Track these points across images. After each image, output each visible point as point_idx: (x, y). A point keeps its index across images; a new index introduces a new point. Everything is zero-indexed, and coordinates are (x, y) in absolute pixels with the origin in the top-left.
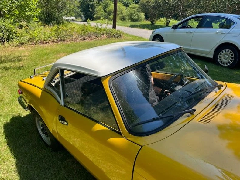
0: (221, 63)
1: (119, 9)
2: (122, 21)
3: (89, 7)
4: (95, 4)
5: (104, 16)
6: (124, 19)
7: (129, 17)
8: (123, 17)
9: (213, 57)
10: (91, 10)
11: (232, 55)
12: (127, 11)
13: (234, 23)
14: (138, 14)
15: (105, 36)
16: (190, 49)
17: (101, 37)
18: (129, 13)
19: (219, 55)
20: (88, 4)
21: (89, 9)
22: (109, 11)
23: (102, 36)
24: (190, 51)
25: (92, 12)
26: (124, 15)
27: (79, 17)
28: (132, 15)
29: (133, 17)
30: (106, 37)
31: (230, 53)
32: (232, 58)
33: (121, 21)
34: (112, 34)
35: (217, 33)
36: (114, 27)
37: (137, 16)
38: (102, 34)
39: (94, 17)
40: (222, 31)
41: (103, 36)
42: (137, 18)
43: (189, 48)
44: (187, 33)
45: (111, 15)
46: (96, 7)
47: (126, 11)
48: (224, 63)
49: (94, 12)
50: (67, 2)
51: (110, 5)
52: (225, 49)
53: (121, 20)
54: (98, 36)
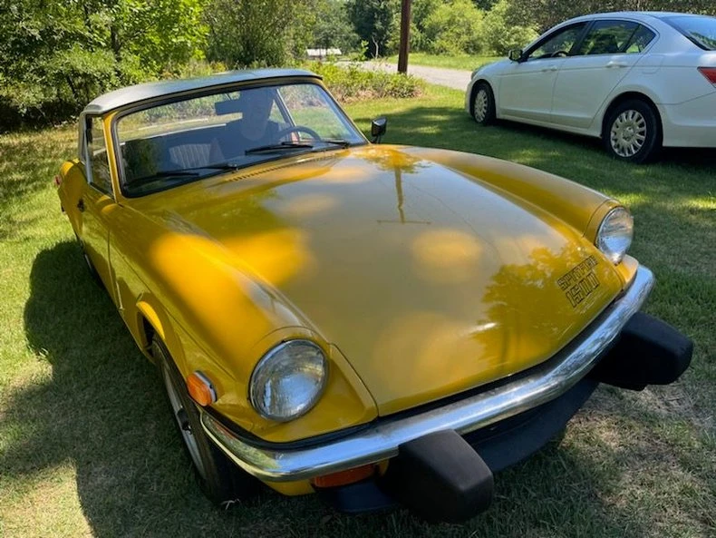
0: (616, 150)
1: (461, 20)
2: (469, 56)
3: (376, 16)
4: (392, 7)
5: (417, 41)
6: (474, 49)
7: (489, 42)
8: (473, 42)
9: (601, 135)
10: (378, 25)
11: (641, 125)
12: (486, 23)
13: (654, 35)
14: (517, 32)
15: (368, 93)
16: (551, 115)
17: (358, 95)
18: (489, 29)
19: (614, 128)
20: (373, 10)
21: (374, 23)
22: (430, 26)
23: (360, 92)
24: (552, 122)
25: (381, 33)
26: (475, 35)
27: (353, 49)
28: (500, 36)
29: (501, 42)
30: (370, 95)
31: (637, 121)
32: (642, 133)
33: (465, 55)
34: (390, 87)
35: (609, 67)
36: (402, 67)
37: (514, 36)
38: (362, 88)
39: (387, 45)
40: (619, 61)
41: (362, 93)
42: (517, 43)
43: (548, 112)
44: (544, 71)
45: (437, 38)
46: (394, 16)
47: (483, 22)
48: (623, 151)
49: (388, 33)
50: (295, 6)
51: (435, 8)
52: (626, 109)
53: (467, 51)
54: (350, 95)
